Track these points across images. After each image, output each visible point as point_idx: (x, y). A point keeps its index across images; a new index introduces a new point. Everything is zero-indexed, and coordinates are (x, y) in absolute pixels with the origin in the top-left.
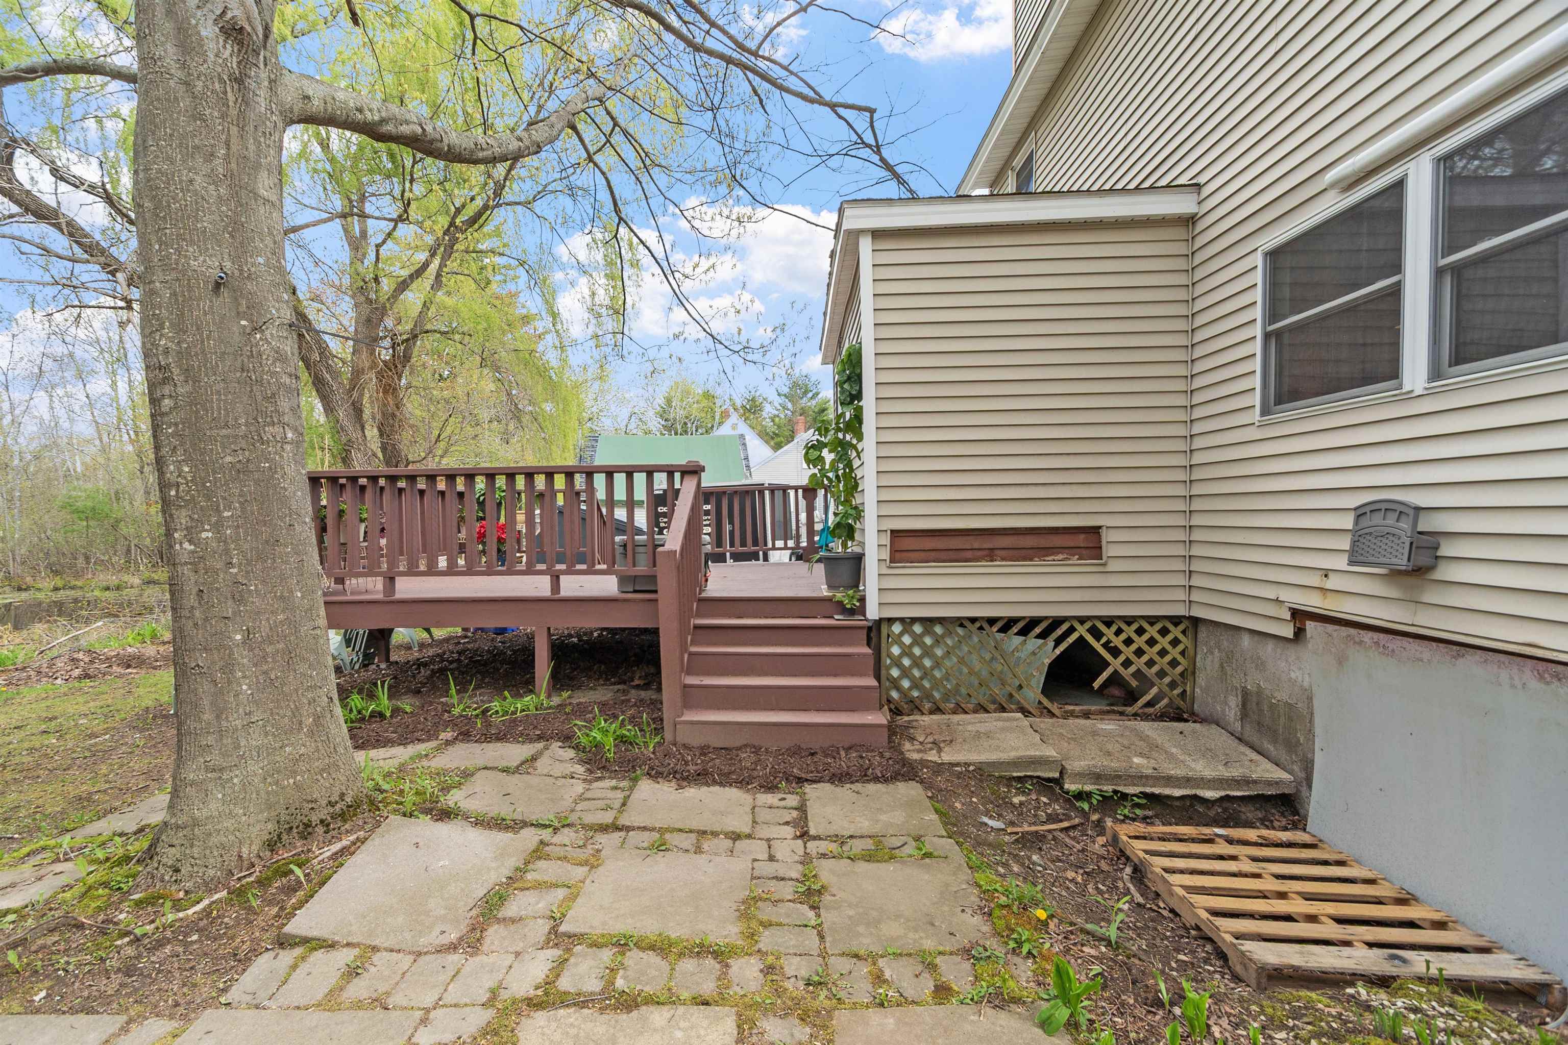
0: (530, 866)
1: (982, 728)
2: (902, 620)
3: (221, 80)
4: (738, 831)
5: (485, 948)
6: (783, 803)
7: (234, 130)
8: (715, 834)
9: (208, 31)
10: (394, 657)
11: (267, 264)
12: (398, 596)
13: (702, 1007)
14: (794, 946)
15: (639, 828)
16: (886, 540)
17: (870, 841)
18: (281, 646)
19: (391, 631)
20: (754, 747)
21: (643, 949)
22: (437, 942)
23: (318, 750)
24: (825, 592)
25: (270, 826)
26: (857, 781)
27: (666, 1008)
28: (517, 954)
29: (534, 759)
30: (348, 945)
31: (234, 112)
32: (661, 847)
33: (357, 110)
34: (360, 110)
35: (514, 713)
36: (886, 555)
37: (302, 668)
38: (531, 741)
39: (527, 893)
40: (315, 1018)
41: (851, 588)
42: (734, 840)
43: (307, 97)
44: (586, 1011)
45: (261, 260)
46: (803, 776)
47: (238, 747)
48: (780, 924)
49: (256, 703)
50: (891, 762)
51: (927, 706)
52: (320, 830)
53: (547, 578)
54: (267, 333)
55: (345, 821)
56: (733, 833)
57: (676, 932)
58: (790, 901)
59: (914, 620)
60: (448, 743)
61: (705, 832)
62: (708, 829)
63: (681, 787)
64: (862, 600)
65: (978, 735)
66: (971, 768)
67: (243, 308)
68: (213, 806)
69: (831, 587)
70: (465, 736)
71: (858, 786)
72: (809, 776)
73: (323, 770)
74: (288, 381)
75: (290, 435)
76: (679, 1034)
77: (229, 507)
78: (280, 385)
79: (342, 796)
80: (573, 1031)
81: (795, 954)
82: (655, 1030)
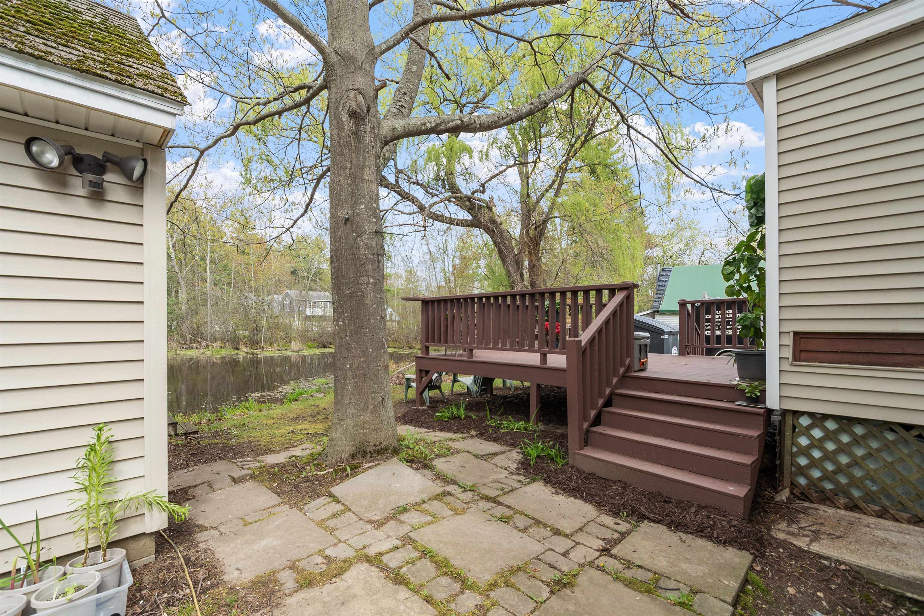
0: (430, 502)
1: (894, 537)
2: (811, 415)
3: (349, 136)
4: (561, 529)
5: (382, 529)
6: (616, 527)
7: (354, 155)
8: (545, 526)
9: (345, 117)
10: (495, 393)
11: (365, 208)
12: (474, 359)
13: (425, 602)
14: (513, 606)
15: (506, 505)
16: (789, 340)
17: (651, 575)
18: (362, 372)
19: (493, 379)
20: (626, 484)
21: (432, 561)
22: (370, 518)
23: (373, 420)
24: (736, 381)
25: (354, 448)
26: (691, 533)
27: (410, 592)
28: (389, 536)
29: (496, 454)
30: (343, 504)
31: (354, 148)
32: (505, 520)
33: (422, 125)
34: (424, 124)
35: (512, 429)
36: (788, 353)
37: (370, 383)
38: (507, 445)
39: (417, 512)
40: (312, 525)
41: (756, 380)
42: (555, 534)
43: (396, 128)
44: (381, 573)
45: (362, 207)
46: (647, 514)
47: (346, 412)
48: (518, 590)
49: (353, 394)
50: (732, 529)
51: (843, 501)
52: (369, 455)
53: (539, 355)
54: (363, 238)
55: (378, 455)
56: (558, 529)
57: (456, 562)
58: (542, 581)
59: (826, 417)
60: (472, 437)
61: (540, 522)
62: (544, 521)
63: (557, 493)
64: (763, 391)
65: (882, 543)
66: (843, 567)
67: (354, 229)
68: (338, 434)
69: (742, 378)
70: (481, 435)
71: (689, 538)
72: (651, 516)
73: (375, 430)
74: (372, 257)
75: (371, 280)
76: (402, 607)
77: (347, 312)
78: (367, 259)
79: (380, 443)
80: (368, 578)
81: (506, 609)
82: (396, 599)
